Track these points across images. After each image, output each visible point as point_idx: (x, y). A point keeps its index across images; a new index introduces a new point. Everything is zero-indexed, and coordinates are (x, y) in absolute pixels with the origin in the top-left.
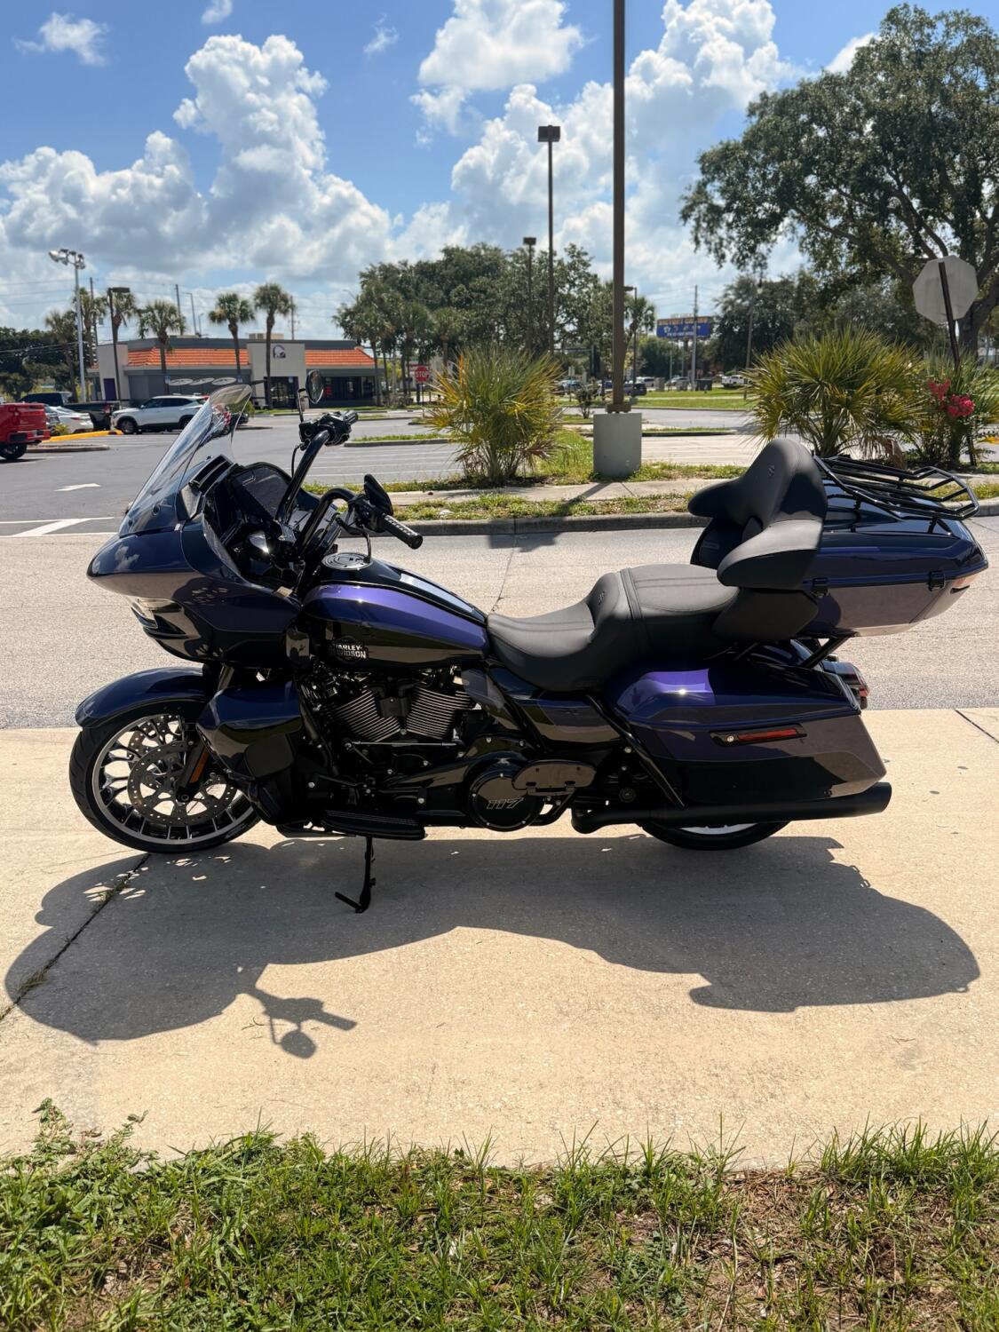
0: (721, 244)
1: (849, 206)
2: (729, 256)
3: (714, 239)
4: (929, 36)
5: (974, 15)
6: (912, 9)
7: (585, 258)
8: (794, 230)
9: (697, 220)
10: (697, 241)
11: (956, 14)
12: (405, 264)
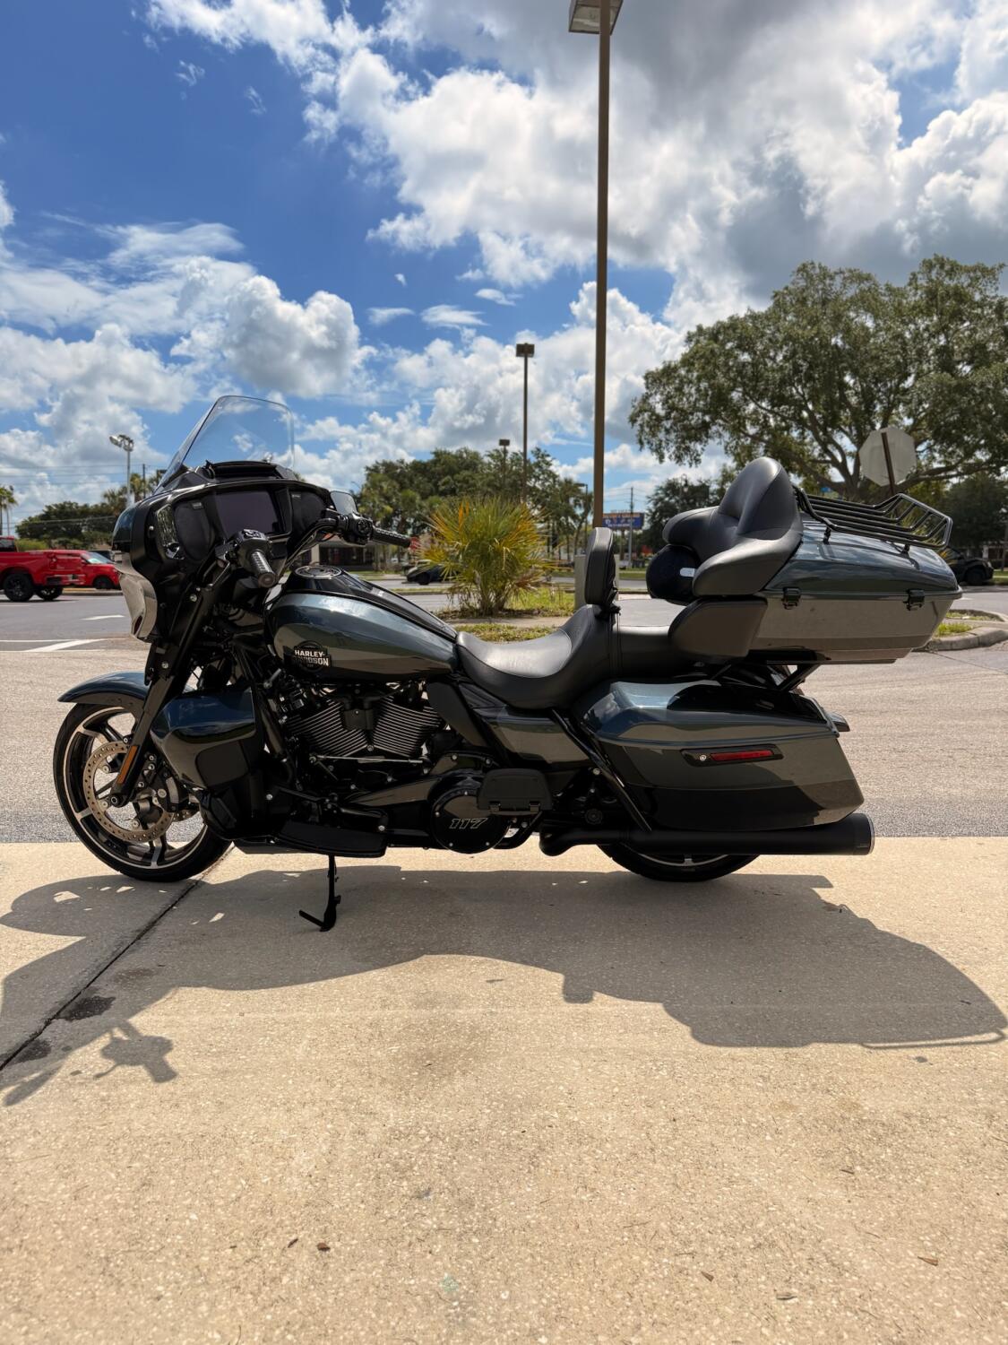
0: (660, 444)
1: (765, 416)
2: (667, 455)
3: (655, 441)
4: (830, 285)
5: (865, 272)
6: (817, 266)
7: (548, 459)
8: (720, 436)
9: (641, 426)
10: (641, 443)
11: (850, 271)
12: (402, 462)
